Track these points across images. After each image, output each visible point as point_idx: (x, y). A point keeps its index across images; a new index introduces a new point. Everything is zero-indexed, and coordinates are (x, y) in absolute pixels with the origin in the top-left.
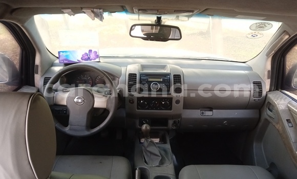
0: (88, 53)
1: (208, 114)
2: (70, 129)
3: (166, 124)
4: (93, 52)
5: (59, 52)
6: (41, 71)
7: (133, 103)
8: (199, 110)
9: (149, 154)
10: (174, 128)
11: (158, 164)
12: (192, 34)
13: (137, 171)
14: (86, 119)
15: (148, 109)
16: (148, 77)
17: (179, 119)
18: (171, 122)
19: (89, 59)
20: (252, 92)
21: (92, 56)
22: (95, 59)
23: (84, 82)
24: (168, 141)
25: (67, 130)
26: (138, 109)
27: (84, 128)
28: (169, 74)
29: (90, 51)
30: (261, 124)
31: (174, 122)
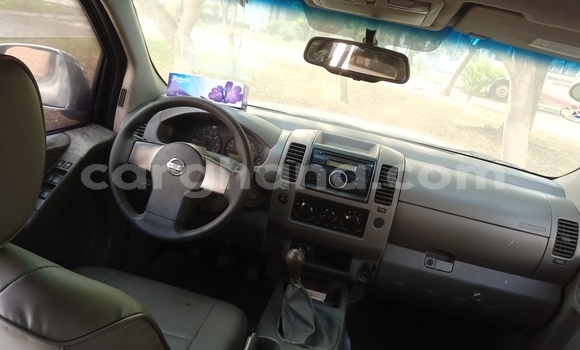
0: (224, 87)
1: (443, 267)
2: (145, 220)
3: (346, 266)
4: (234, 86)
5: (171, 75)
6: (130, 103)
7: (285, 202)
8: (425, 255)
9: (292, 317)
10: (363, 279)
11: (303, 342)
12: (468, 127)
13: (250, 339)
14: (179, 207)
15: (314, 224)
16: (327, 158)
17: (377, 263)
18: (356, 264)
19: (223, 99)
20: (553, 240)
21: (231, 94)
22: (234, 102)
23: (205, 143)
24: (344, 304)
25: (138, 219)
26: (293, 217)
27: (171, 223)
28: (372, 161)
29: (229, 84)
30: (559, 320)
31: (364, 265)
